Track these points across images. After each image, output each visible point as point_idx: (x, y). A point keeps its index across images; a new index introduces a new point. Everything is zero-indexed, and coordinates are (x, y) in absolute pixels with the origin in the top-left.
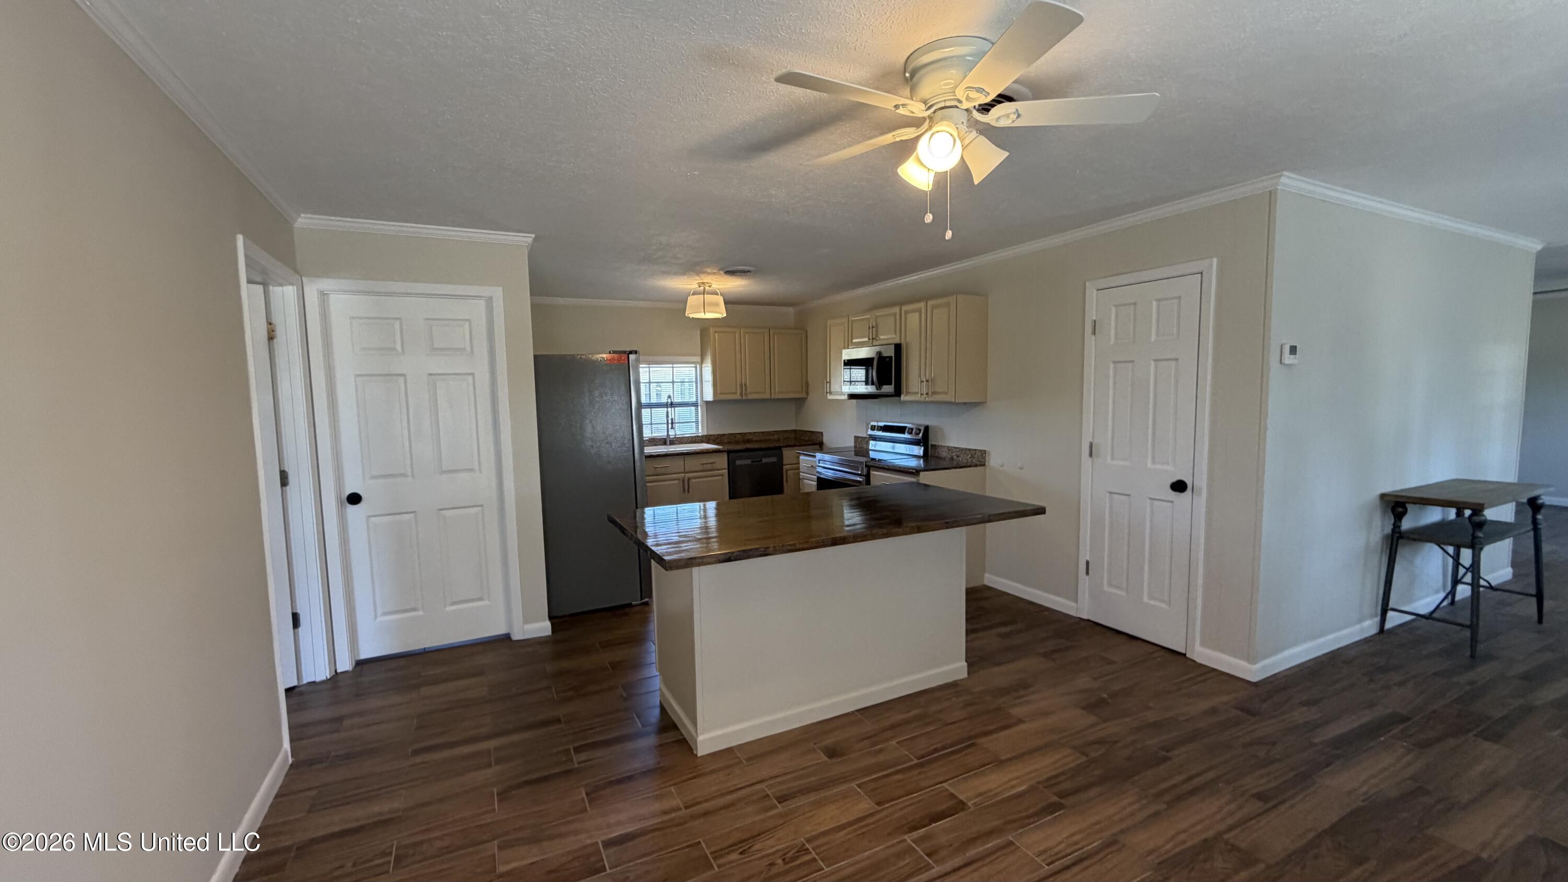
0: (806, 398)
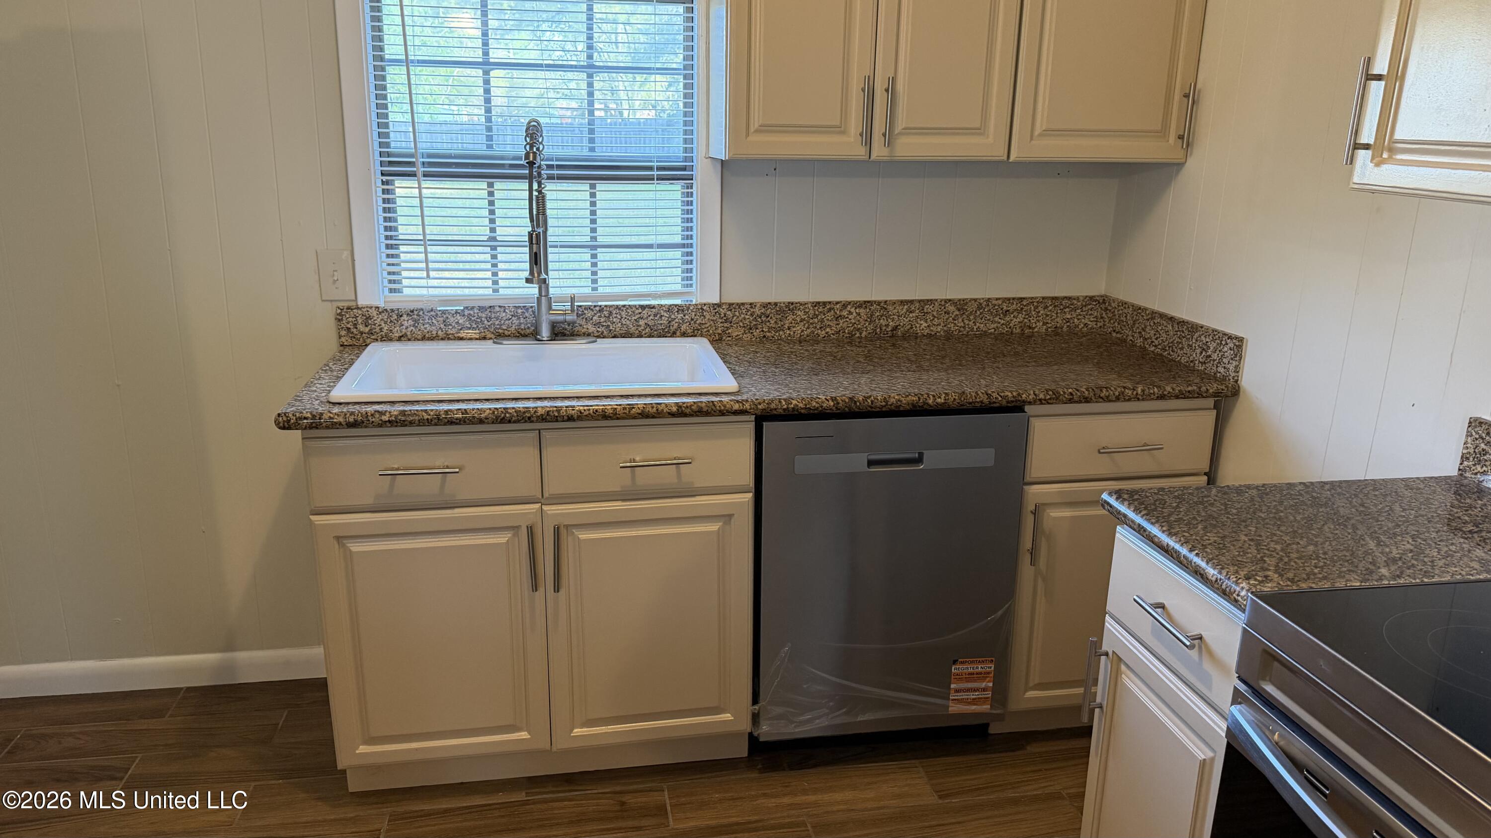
0: (1180, 165)
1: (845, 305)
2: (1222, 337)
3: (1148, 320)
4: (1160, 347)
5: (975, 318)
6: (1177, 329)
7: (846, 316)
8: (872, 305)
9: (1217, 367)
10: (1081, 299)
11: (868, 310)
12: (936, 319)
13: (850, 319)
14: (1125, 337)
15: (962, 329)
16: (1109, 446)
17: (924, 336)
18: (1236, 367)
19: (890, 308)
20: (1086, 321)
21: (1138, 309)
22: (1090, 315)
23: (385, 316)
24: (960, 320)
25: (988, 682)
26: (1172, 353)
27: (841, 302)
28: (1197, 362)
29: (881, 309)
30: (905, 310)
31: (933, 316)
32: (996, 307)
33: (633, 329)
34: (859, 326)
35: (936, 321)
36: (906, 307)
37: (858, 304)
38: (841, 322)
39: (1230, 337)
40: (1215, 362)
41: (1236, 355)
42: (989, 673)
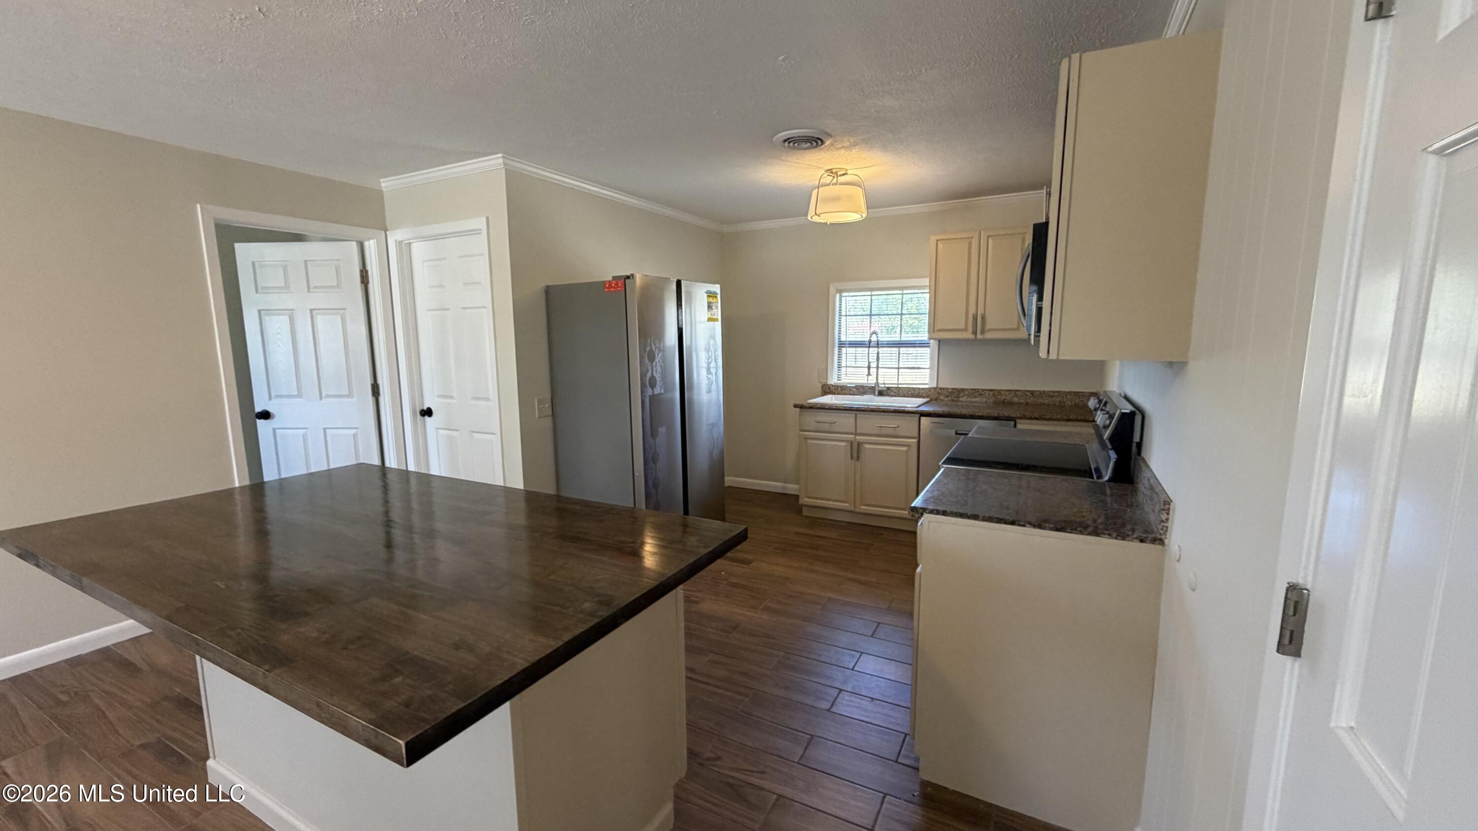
5: (1038, 398)
7: (984, 394)
11: (993, 393)
12: (1021, 397)
19: (1002, 392)
23: (834, 387)
24: (1032, 398)
29: (998, 392)
30: (1008, 393)
33: (906, 395)
38: (982, 396)
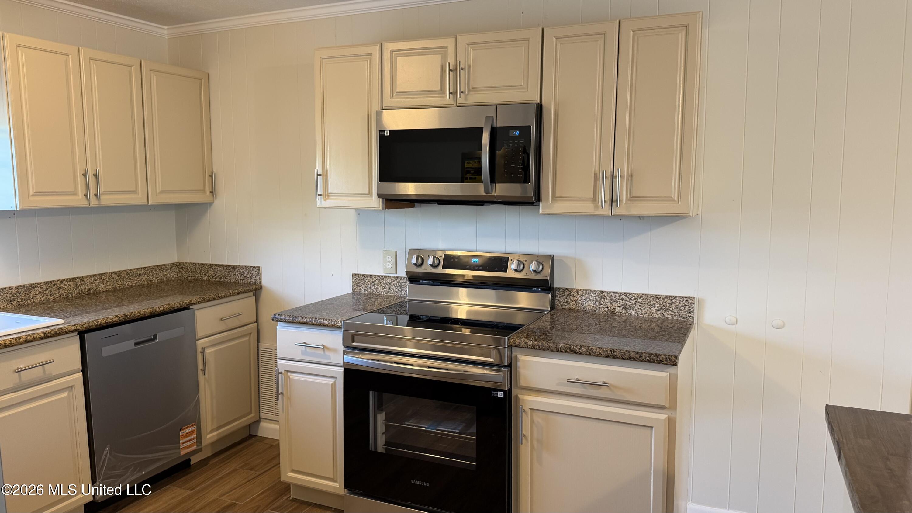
0: (212, 203)
1: (62, 282)
2: (250, 269)
3: (209, 268)
4: (218, 278)
5: (126, 280)
6: (226, 269)
7: (63, 287)
8: (76, 279)
9: (250, 280)
10: (169, 265)
11: (74, 282)
12: (108, 282)
13: (66, 288)
14: (196, 278)
15: (121, 286)
16: (223, 317)
17: (103, 291)
18: (259, 278)
19: (85, 280)
20: (173, 275)
21: (202, 265)
22: (174, 271)
24: (119, 281)
25: (195, 434)
26: (225, 279)
27: (60, 280)
28: (240, 280)
29: (81, 281)
30: (92, 280)
31: (107, 281)
32: (135, 273)
34: (70, 291)
35: (108, 283)
36: (93, 278)
37: (69, 280)
38: (61, 290)
39: (254, 267)
40: (249, 278)
41: (258, 274)
42: (194, 430)
